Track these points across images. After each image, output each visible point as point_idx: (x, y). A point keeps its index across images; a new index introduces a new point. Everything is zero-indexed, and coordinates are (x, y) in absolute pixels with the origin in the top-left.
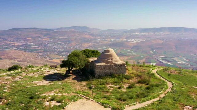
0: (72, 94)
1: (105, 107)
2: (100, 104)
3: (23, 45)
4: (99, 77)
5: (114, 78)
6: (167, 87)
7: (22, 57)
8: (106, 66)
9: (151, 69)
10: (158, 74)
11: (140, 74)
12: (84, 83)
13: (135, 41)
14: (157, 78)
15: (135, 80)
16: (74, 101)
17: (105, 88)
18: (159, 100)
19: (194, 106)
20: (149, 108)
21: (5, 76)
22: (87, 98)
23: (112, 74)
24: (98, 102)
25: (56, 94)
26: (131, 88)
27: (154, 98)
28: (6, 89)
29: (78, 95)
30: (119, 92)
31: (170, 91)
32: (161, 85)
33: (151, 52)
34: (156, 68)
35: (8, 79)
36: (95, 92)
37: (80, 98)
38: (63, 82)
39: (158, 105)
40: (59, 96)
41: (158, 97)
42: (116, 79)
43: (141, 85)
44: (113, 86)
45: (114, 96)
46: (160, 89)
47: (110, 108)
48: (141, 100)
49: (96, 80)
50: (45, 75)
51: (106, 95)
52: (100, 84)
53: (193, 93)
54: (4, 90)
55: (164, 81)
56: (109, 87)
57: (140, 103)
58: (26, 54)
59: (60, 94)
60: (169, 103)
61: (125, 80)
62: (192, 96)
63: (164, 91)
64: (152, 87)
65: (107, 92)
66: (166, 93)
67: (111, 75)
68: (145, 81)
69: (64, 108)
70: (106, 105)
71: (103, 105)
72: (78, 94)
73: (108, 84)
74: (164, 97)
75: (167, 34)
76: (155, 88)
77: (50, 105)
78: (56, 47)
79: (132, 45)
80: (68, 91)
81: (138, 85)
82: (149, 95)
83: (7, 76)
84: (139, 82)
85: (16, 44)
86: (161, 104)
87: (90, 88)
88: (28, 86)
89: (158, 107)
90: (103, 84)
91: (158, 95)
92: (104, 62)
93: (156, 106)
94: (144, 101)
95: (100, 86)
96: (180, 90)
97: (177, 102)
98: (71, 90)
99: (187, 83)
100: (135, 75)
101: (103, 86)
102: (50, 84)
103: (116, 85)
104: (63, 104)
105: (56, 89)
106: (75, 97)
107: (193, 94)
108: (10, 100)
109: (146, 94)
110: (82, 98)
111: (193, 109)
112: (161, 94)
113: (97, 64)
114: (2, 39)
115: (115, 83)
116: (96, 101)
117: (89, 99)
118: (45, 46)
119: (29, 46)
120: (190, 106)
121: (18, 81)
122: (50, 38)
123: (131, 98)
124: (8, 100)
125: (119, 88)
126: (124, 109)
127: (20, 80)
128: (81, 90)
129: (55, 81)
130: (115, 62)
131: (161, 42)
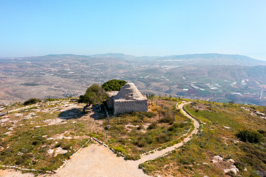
0: (85, 137)
1: (118, 156)
2: (113, 151)
3: (60, 71)
4: (118, 115)
5: (135, 115)
6: (193, 127)
7: (59, 83)
8: (125, 102)
9: (177, 104)
10: (184, 110)
11: (164, 110)
12: (101, 122)
13: (169, 68)
14: (182, 116)
15: (157, 118)
16: (84, 147)
17: (122, 128)
18: (182, 147)
19: (226, 156)
20: (169, 157)
21: (16, 112)
22: (100, 143)
23: (133, 112)
24: (111, 149)
25: (65, 138)
26: (151, 129)
27: (177, 143)
28: (10, 130)
29: (90, 139)
30: (137, 134)
31: (196, 134)
32: (186, 125)
33: (184, 78)
34: (183, 102)
35: (18, 117)
36: (111, 134)
37: (92, 143)
38: (78, 121)
39: (180, 153)
40: (68, 140)
41: (182, 141)
42: (136, 118)
43: (163, 124)
44: (132, 126)
45: (131, 139)
46: (185, 130)
47: (123, 158)
48: (160, 146)
49: (115, 118)
50: (61, 111)
51: (122, 139)
52: (118, 124)
53: (224, 136)
54: (7, 133)
55: (190, 120)
56: (128, 127)
57: (159, 150)
58: (63, 80)
59: (69, 138)
60: (194, 151)
61: (146, 118)
62: (223, 140)
63: (190, 133)
64: (176, 127)
65: (124, 134)
66: (191, 135)
67: (131, 113)
68: (169, 119)
69: (69, 158)
70: (120, 153)
71: (115, 153)
72: (91, 136)
73: (127, 124)
74: (189, 142)
75: (200, 60)
76: (179, 129)
77: (54, 154)
78: (92, 73)
79: (165, 72)
80: (81, 133)
81: (159, 125)
82: (172, 139)
83: (19, 112)
84: (161, 121)
85: (53, 70)
86: (184, 152)
87: (106, 129)
88: (37, 127)
89: (180, 156)
90: (121, 124)
91: (182, 139)
92: (123, 98)
93: (177, 155)
94: (164, 148)
95: (118, 126)
96: (209, 131)
97: (204, 150)
98: (84, 131)
99: (217, 122)
100: (158, 111)
101: (121, 126)
102: (63, 123)
103: (135, 125)
104: (70, 151)
105: (67, 130)
106: (87, 140)
107: (224, 138)
108: (8, 147)
109: (168, 138)
110: (95, 142)
111: (224, 160)
112: (185, 137)
113: (116, 101)
114: (39, 65)
115: (135, 122)
116: (109, 146)
117: (102, 144)
118: (82, 72)
119: (66, 72)
120: (220, 156)
121: (28, 120)
122: (87, 64)
123: (150, 143)
124: (6, 147)
125: (139, 129)
126: (140, 158)
127: (32, 118)
128: (96, 132)
129: (70, 119)
130: (136, 98)
131: (193, 68)
